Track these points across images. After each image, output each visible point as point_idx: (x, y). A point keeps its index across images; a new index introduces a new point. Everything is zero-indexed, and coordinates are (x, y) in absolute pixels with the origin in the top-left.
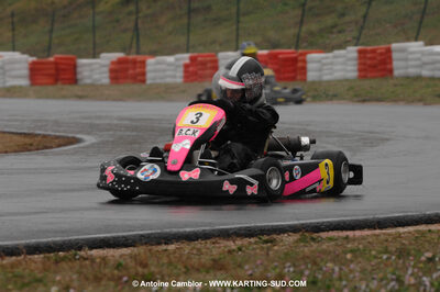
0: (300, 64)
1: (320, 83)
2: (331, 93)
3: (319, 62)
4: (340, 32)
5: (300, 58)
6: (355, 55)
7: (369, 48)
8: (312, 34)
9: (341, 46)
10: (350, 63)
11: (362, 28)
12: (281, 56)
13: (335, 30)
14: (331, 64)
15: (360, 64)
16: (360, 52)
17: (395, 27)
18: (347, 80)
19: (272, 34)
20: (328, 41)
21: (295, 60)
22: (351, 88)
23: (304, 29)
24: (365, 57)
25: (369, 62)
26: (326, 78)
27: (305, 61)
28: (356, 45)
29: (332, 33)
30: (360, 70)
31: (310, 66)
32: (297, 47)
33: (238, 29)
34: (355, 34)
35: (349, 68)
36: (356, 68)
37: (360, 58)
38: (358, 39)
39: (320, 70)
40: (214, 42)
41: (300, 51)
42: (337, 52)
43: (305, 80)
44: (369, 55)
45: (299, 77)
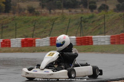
0: (34, 42)
1: (39, 47)
2: (42, 50)
3: (39, 41)
4: (45, 33)
5: (34, 40)
6: (49, 39)
7: (53, 37)
8: (37, 33)
9: (45, 37)
10: (48, 41)
11: (51, 32)
12: (28, 40)
13: (43, 32)
14: (42, 42)
15: (51, 42)
16: (50, 38)
17: (60, 31)
18: (47, 46)
19: (26, 34)
20: (41, 36)
21: (32, 41)
22: (48, 48)
23: (35, 32)
24: (52, 40)
25: (53, 41)
26: (41, 46)
27: (35, 41)
28: (49, 36)
29: (42, 33)
30: (50, 43)
31: (36, 42)
32: (33, 37)
33: (16, 32)
34: (49, 33)
35: (48, 43)
36: (49, 43)
37: (50, 40)
38: (50, 35)
39: (39, 43)
40: (9, 36)
41: (34, 38)
42: (44, 38)
43: (35, 46)
44: (53, 39)
45: (33, 46)
